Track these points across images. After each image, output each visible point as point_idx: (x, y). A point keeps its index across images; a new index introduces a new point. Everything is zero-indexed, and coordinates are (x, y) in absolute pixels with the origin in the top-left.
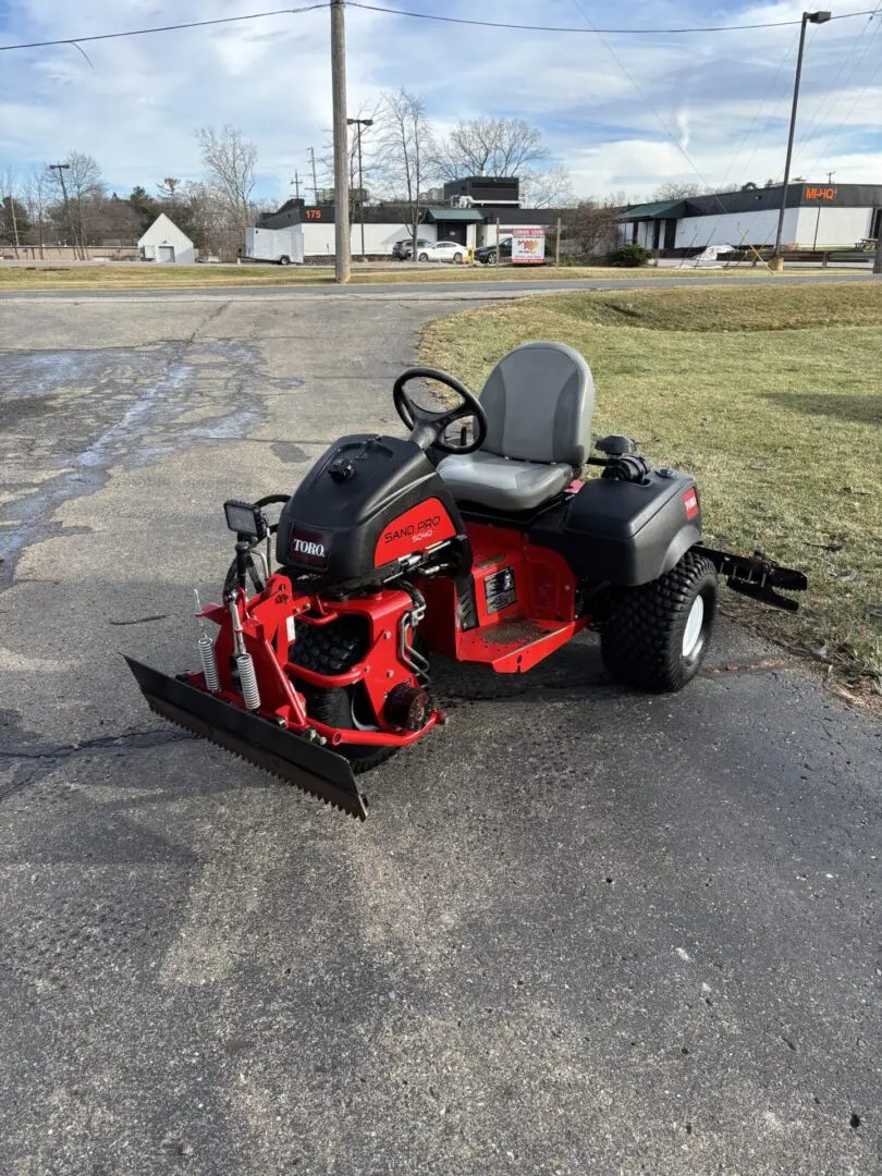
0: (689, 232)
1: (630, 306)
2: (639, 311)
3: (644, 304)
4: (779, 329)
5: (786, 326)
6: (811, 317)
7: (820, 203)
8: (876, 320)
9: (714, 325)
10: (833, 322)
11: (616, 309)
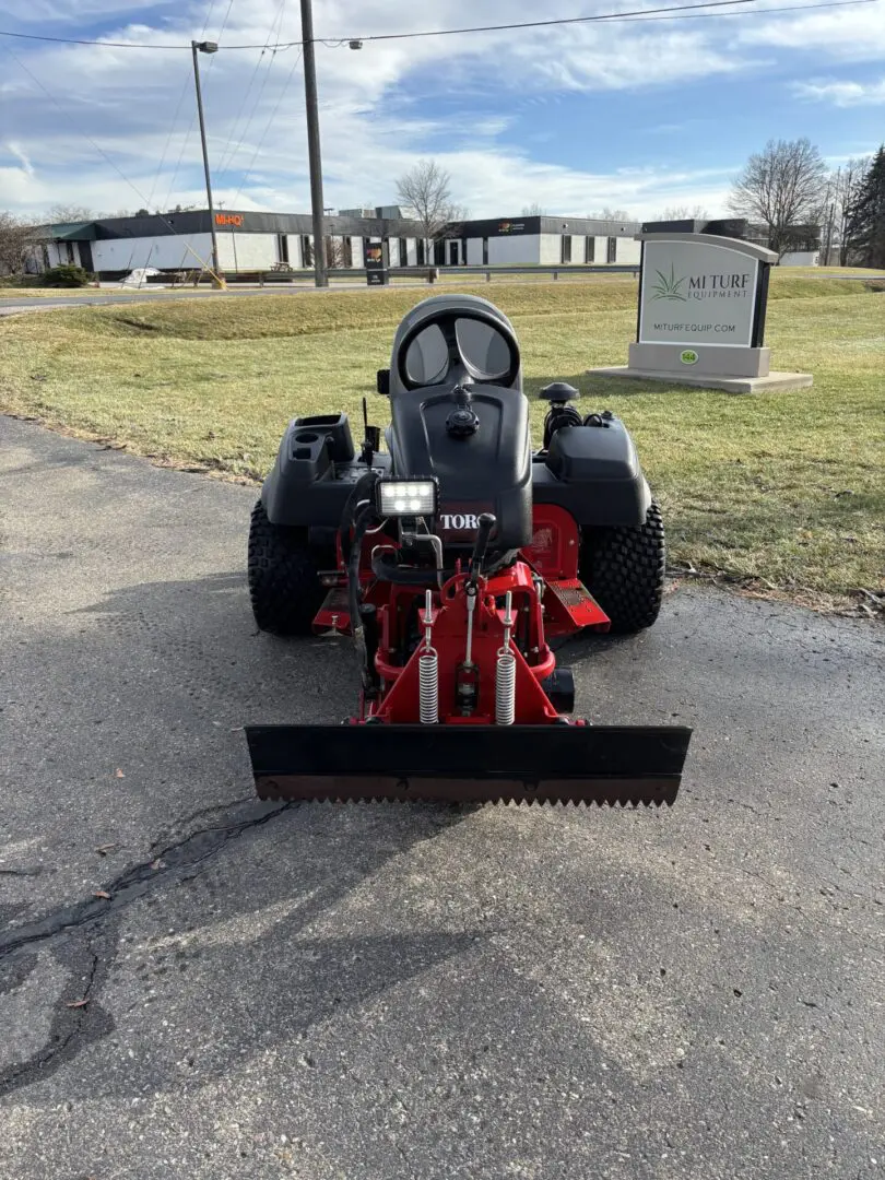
0: (106, 254)
1: (143, 319)
2: (154, 324)
3: (158, 318)
4: (295, 335)
5: (301, 332)
6: (317, 323)
7: (232, 228)
8: (373, 324)
9: (235, 334)
10: (339, 328)
11: (129, 322)
